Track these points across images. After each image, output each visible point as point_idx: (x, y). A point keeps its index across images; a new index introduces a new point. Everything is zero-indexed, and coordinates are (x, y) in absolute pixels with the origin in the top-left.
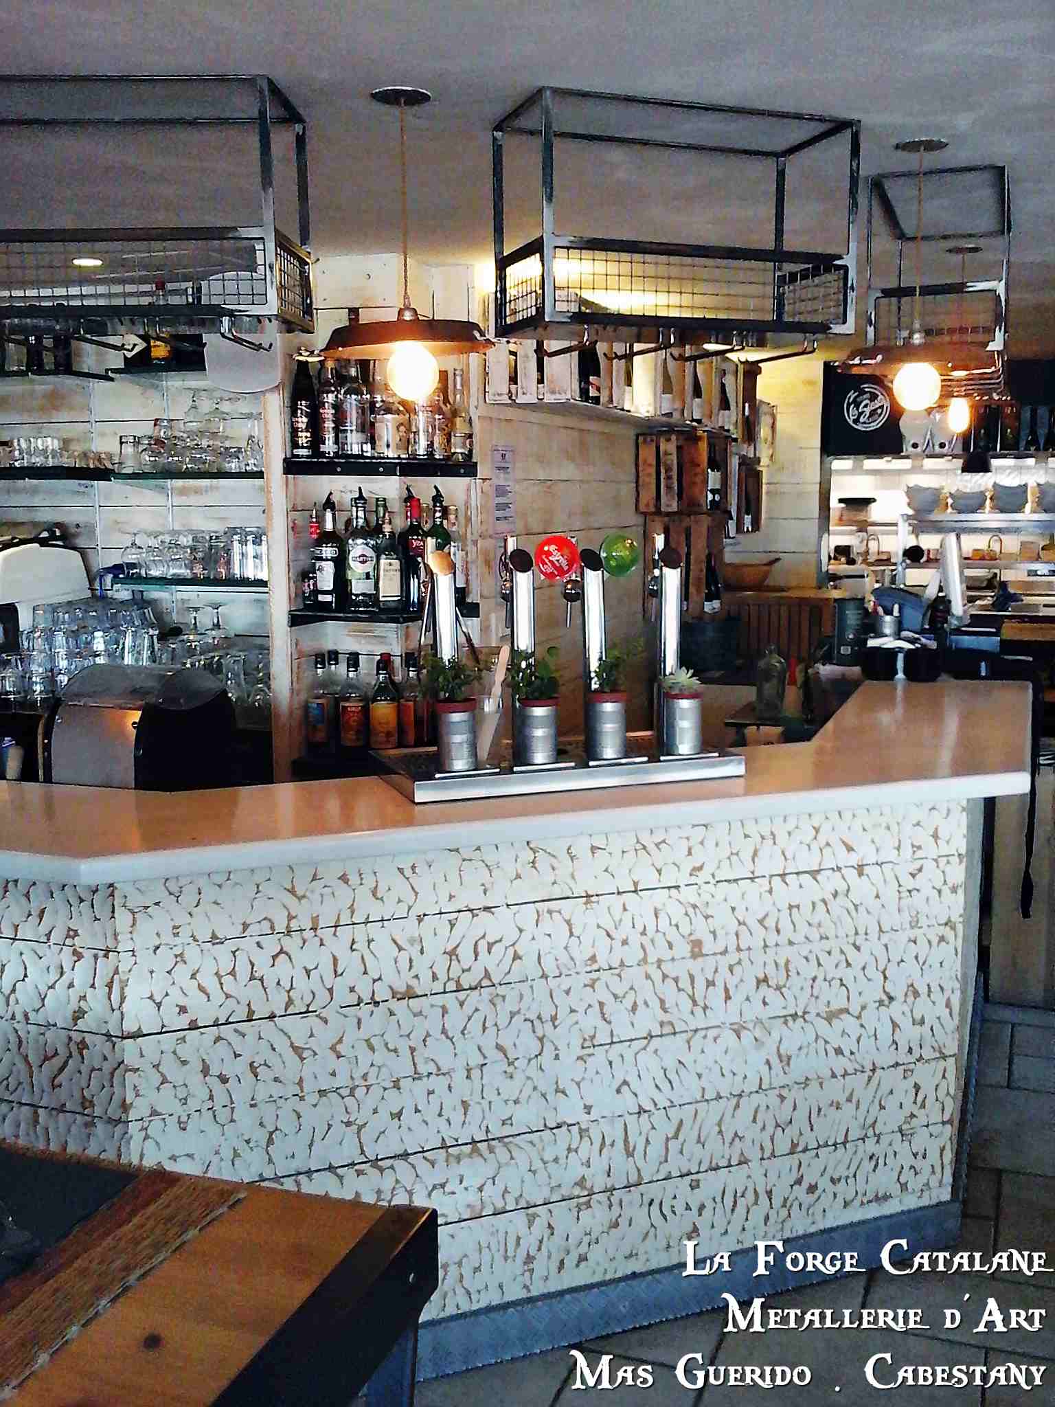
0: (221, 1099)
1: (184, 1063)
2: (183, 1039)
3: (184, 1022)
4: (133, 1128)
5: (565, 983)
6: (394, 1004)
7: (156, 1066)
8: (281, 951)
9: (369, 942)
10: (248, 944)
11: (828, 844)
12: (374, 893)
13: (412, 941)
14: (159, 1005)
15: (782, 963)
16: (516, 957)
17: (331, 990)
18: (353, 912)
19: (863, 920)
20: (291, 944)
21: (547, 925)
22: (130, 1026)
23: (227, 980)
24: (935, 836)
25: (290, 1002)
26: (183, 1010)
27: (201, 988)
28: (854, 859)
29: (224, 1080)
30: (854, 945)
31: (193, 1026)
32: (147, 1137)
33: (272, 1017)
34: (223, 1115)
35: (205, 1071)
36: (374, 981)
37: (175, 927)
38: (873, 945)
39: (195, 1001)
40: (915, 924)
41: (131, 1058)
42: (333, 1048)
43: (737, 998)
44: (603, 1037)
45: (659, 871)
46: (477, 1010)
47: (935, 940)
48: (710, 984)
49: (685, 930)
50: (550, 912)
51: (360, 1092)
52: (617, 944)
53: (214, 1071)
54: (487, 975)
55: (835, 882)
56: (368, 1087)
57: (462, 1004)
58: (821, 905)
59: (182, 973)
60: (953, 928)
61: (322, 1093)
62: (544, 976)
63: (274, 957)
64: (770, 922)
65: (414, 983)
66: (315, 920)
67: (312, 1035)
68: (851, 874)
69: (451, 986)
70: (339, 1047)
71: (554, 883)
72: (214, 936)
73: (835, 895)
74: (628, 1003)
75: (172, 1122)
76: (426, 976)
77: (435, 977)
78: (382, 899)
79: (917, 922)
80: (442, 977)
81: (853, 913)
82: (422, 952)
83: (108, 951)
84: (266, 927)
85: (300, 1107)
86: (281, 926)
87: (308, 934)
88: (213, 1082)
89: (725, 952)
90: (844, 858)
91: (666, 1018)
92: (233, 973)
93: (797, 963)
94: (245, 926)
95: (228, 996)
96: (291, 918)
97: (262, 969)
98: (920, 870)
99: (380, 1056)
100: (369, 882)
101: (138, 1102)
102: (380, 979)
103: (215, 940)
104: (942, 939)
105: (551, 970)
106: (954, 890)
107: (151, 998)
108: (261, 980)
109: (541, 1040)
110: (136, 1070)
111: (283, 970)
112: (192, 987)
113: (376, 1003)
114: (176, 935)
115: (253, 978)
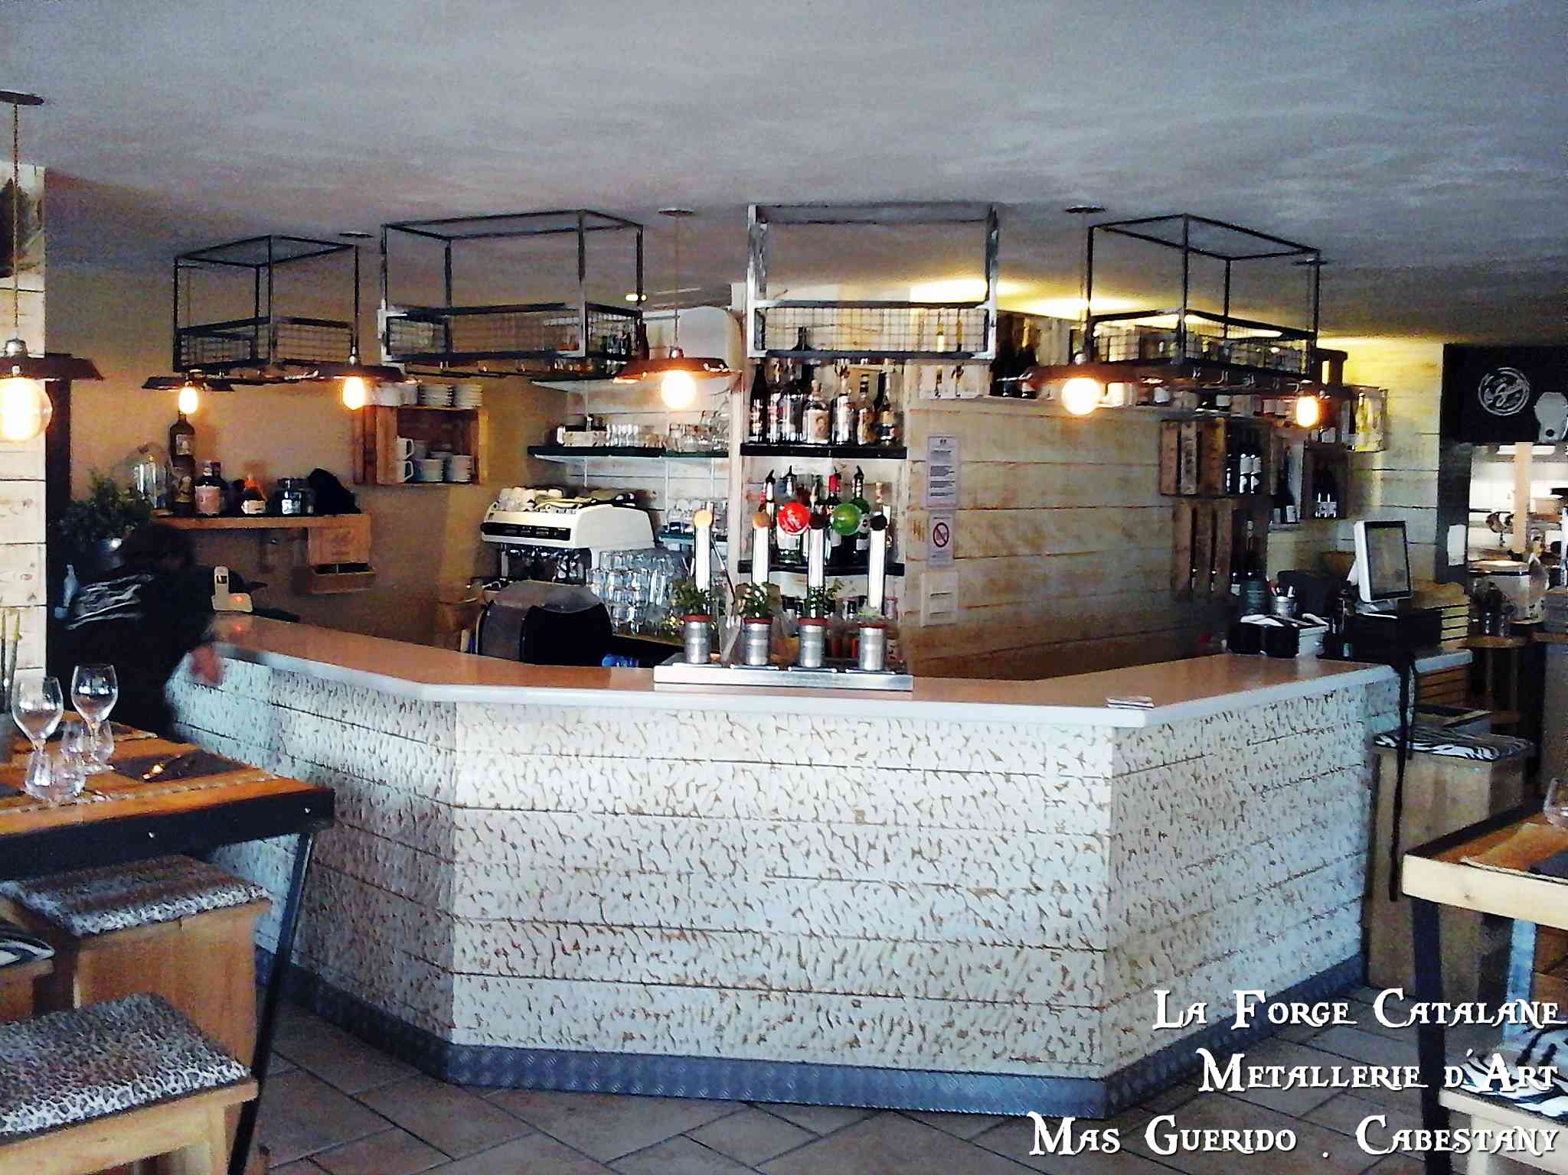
0: (512, 860)
1: (491, 830)
2: (491, 815)
3: (491, 803)
4: (457, 868)
5: (753, 825)
6: (628, 817)
7: (474, 830)
8: (555, 768)
9: (614, 770)
10: (534, 760)
11: (977, 752)
12: (618, 738)
13: (642, 775)
14: (478, 790)
15: (935, 841)
16: (717, 799)
17: (586, 799)
18: (603, 749)
19: (1011, 821)
20: (563, 763)
21: (741, 779)
22: (460, 800)
23: (520, 780)
24: (1081, 759)
25: (559, 802)
26: (492, 796)
27: (505, 784)
28: (1001, 767)
29: (514, 846)
30: (1002, 838)
31: (498, 808)
32: (464, 875)
33: (547, 810)
34: (513, 871)
35: (504, 839)
36: (616, 798)
37: (490, 741)
38: (1021, 840)
39: (500, 791)
40: (1060, 830)
41: (459, 822)
42: (586, 840)
43: (895, 861)
44: (782, 871)
45: (830, 753)
46: (687, 832)
47: (1081, 847)
48: (872, 846)
49: (851, 799)
50: (743, 771)
51: (602, 874)
52: (795, 803)
53: (509, 838)
54: (695, 809)
55: (984, 783)
56: (608, 872)
57: (675, 825)
58: (970, 801)
59: (493, 772)
60: (1100, 839)
61: (577, 869)
62: (737, 817)
63: (550, 771)
64: (924, 806)
65: (642, 804)
66: (578, 750)
67: (572, 828)
68: (1000, 780)
69: (669, 812)
70: (590, 840)
71: (747, 750)
72: (514, 750)
73: (984, 793)
74: (804, 848)
75: (481, 869)
76: (651, 801)
77: (657, 803)
78: (623, 742)
79: (1063, 828)
80: (663, 803)
81: (1002, 812)
82: (649, 783)
83: (451, 750)
84: (546, 750)
85: (562, 876)
87: (573, 758)
88: (507, 845)
89: (884, 824)
90: (992, 766)
91: (834, 866)
92: (524, 777)
93: (948, 843)
94: (534, 747)
95: (521, 792)
96: (562, 746)
97: (543, 776)
98: (1065, 785)
99: (618, 852)
100: (615, 730)
101: (462, 851)
102: (619, 798)
103: (514, 753)
104: (1088, 847)
105: (743, 813)
106: (1100, 807)
107: (474, 784)
108: (541, 784)
109: (734, 863)
110: (461, 830)
111: (555, 781)
112: (498, 782)
113: (616, 814)
114: (491, 746)
115: (536, 782)
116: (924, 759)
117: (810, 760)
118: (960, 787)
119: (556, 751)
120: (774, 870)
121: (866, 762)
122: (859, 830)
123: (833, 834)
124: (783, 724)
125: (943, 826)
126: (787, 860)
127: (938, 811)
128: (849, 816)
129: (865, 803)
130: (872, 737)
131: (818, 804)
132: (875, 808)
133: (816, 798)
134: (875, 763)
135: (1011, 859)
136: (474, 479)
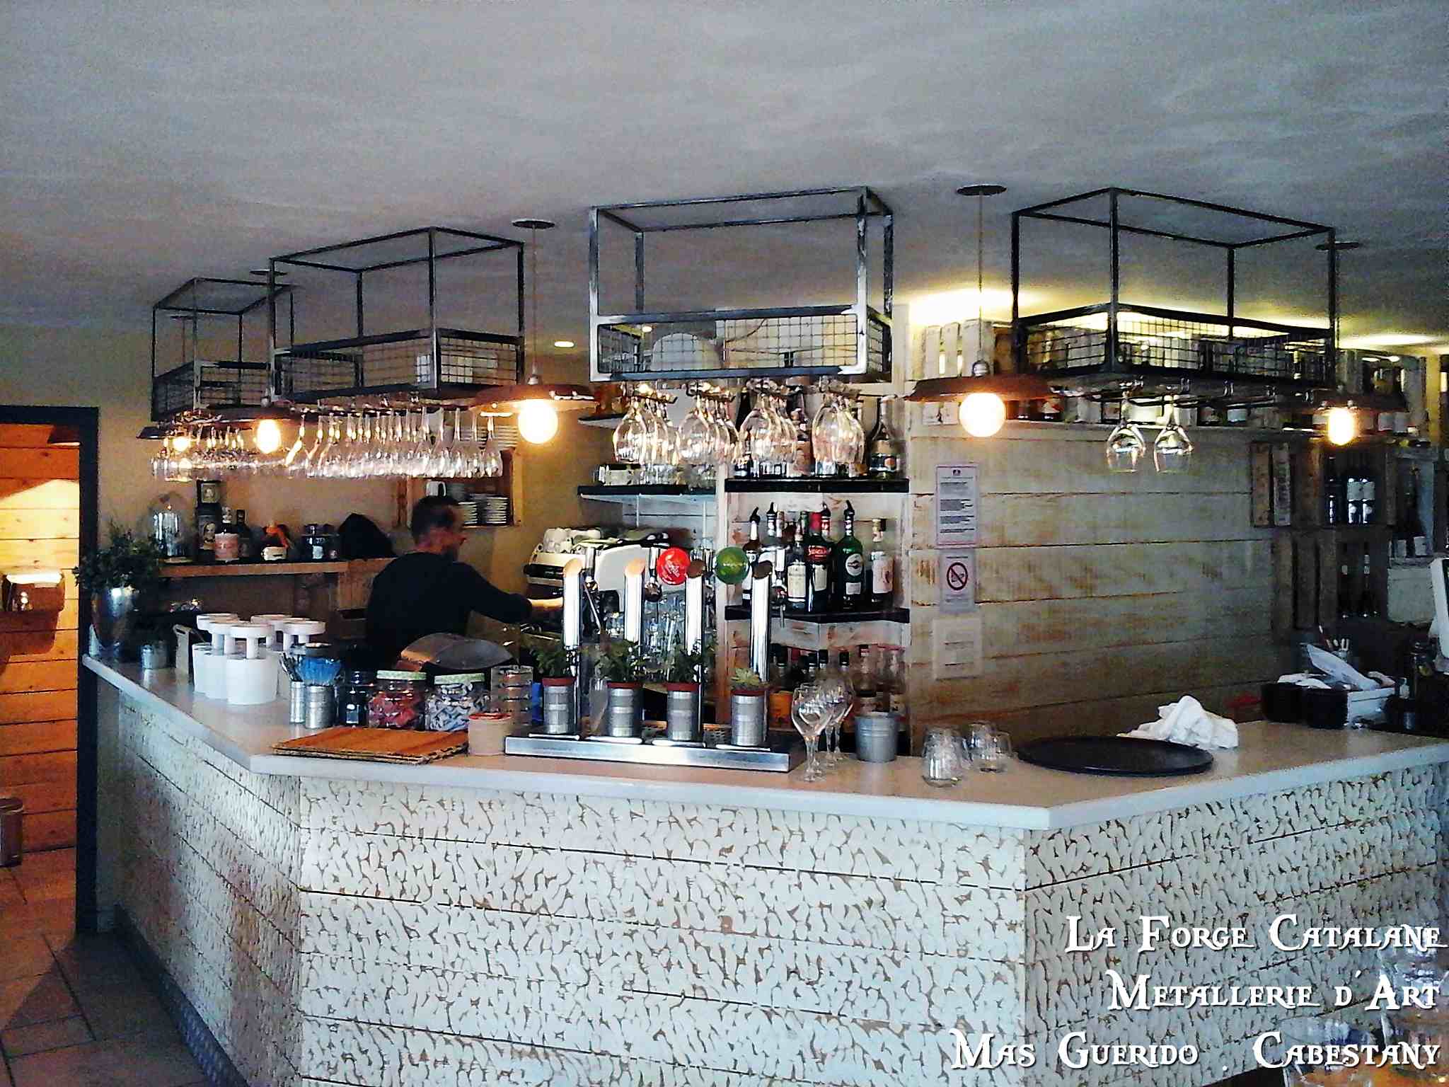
0: (357, 954)
1: (336, 919)
2: (336, 901)
3: (336, 888)
4: (304, 957)
5: (609, 928)
6: (474, 910)
7: (319, 917)
8: (399, 851)
9: (458, 856)
10: (377, 840)
11: (860, 851)
12: (462, 818)
13: (488, 863)
14: (322, 871)
15: (813, 958)
16: (568, 895)
17: (430, 888)
18: (447, 830)
19: (902, 937)
20: (405, 846)
21: (592, 874)
22: (304, 883)
23: (364, 863)
24: (985, 864)
25: (403, 891)
26: (336, 879)
27: (348, 866)
28: (890, 871)
29: (359, 938)
30: (892, 958)
31: (342, 893)
32: (311, 968)
33: (391, 899)
34: (358, 964)
35: (348, 929)
36: (461, 889)
37: (334, 817)
38: (913, 963)
39: (344, 874)
40: (963, 953)
41: (305, 908)
42: (431, 935)
43: (768, 982)
44: (640, 984)
45: (691, 846)
46: (536, 932)
47: (990, 977)
48: (741, 961)
49: (716, 905)
50: (596, 863)
51: (449, 975)
52: (653, 903)
53: (354, 931)
54: (545, 906)
55: (869, 890)
56: (455, 973)
57: (524, 924)
58: (853, 911)
59: (337, 851)
60: (1012, 968)
61: (423, 968)
62: (590, 917)
63: (394, 853)
64: (799, 915)
65: (488, 897)
66: (421, 832)
67: (417, 921)
68: (887, 886)
69: (517, 907)
70: (435, 936)
71: (599, 838)
72: (357, 829)
73: (870, 903)
75: (327, 959)
76: (498, 894)
77: (504, 898)
78: (467, 824)
79: (966, 951)
80: (509, 895)
81: (891, 926)
82: (495, 874)
83: (298, 826)
84: (389, 829)
85: (408, 974)
86: (399, 832)
87: (417, 841)
88: (352, 936)
89: (754, 934)
90: (878, 869)
91: (699, 983)
92: (367, 859)
93: (829, 962)
94: (377, 826)
95: (364, 876)
96: (405, 826)
97: (387, 860)
98: (968, 897)
99: (464, 951)
100: (459, 809)
101: (308, 940)
102: (465, 888)
103: (357, 832)
104: (998, 977)
105: (597, 916)
106: (1012, 926)
107: (318, 865)
108: (386, 869)
109: (588, 971)
110: (307, 916)
111: (397, 865)
112: (342, 863)
113: (463, 907)
114: (335, 823)
115: (380, 866)
116: (797, 858)
117: (669, 853)
118: (841, 895)
120: (632, 982)
121: (732, 858)
122: (727, 940)
123: (697, 944)
124: (637, 809)
125: (822, 941)
126: (646, 973)
127: (816, 920)
128: (713, 922)
129: (731, 910)
130: (738, 827)
131: (679, 906)
132: (743, 913)
133: (677, 899)
134: (742, 859)
135: (904, 986)
136: (510, 519)
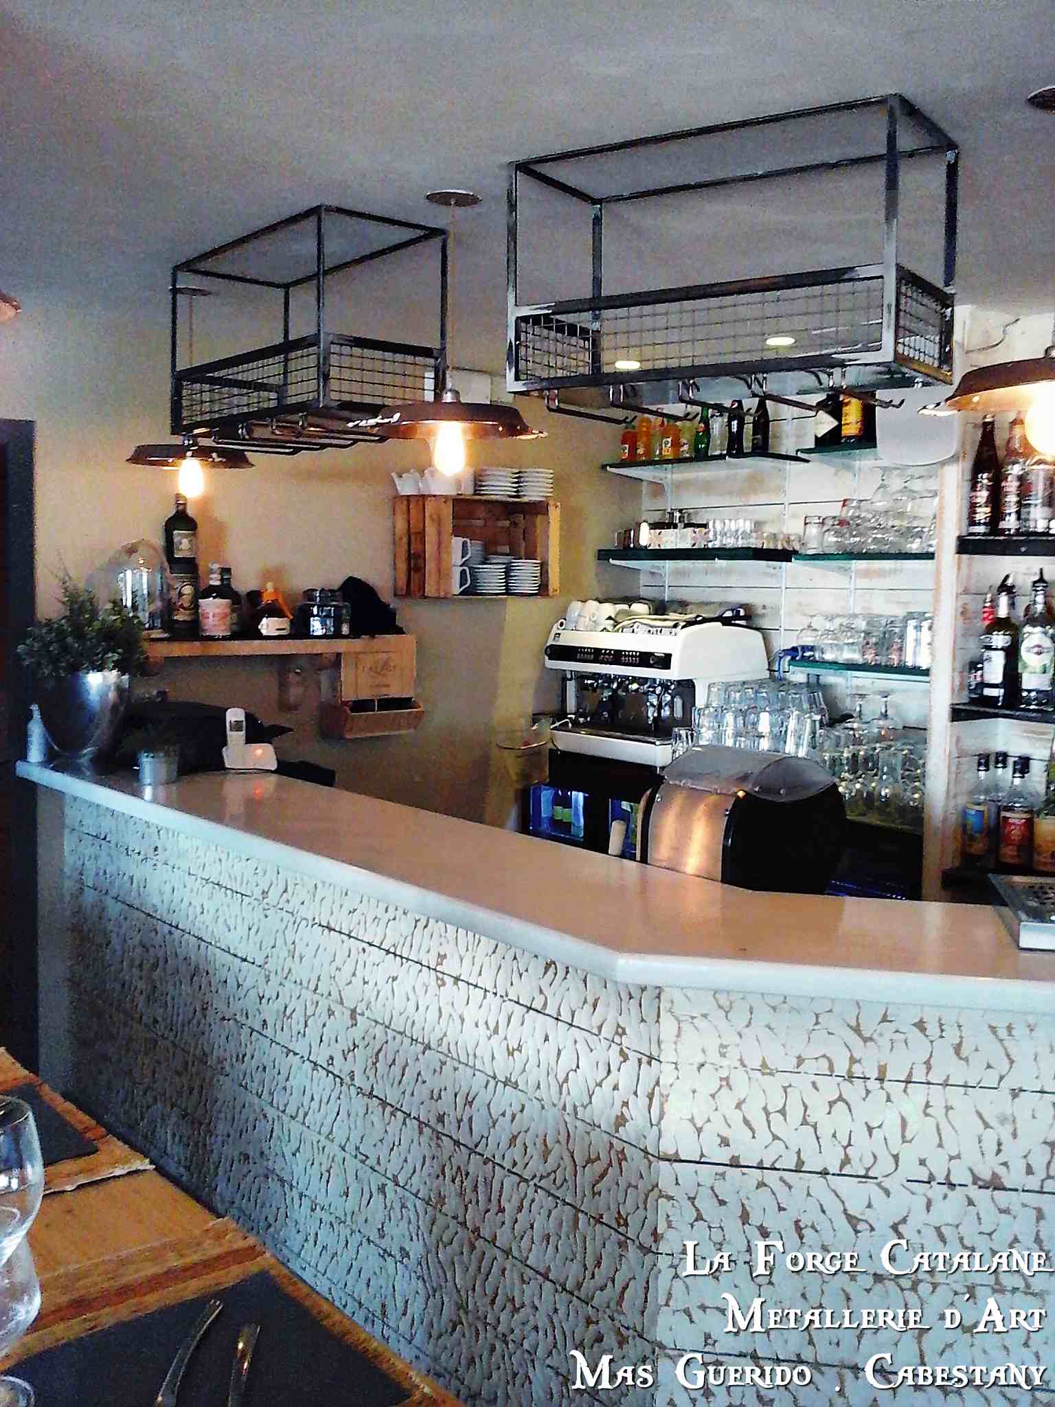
1: (722, 1203)
2: (723, 1175)
3: (723, 1156)
4: (663, 1262)
6: (974, 1192)
7: (692, 1199)
8: (840, 1098)
9: (948, 1108)
10: (801, 1083)
12: (958, 1049)
13: (1002, 1119)
14: (699, 1130)
17: (896, 1158)
18: (929, 1068)
20: (853, 1092)
22: (667, 1147)
23: (776, 1118)
25: (846, 1161)
26: (725, 1142)
27: (746, 1122)
29: (765, 1234)
31: (735, 1163)
32: (676, 1276)
33: (824, 1173)
35: (745, 1218)
36: (951, 1158)
37: (722, 1046)
39: (739, 1134)
41: (666, 1184)
42: (895, 1228)
51: (924, 1288)
53: (755, 1219)
56: (935, 1286)
59: (727, 1100)
61: (878, 1278)
63: (831, 1104)
65: (1002, 1171)
66: (882, 1070)
67: (869, 1206)
70: (901, 1228)
72: (764, 1065)
76: (1018, 1167)
77: (1029, 1170)
78: (966, 1060)
80: (1040, 1172)
82: (1015, 1135)
83: (651, 1058)
84: (823, 1066)
85: (852, 1288)
87: (873, 1085)
88: (753, 1232)
92: (783, 1112)
94: (800, 1060)
95: (775, 1137)
96: (853, 1060)
97: (818, 1113)
100: (952, 1036)
101: (670, 1234)
102: (958, 1157)
103: (765, 1069)
107: (692, 1120)
108: (815, 1127)
110: (671, 1198)
111: (840, 1120)
112: (736, 1117)
113: (952, 1186)
114: (723, 1055)
115: (805, 1122)
119: (842, 1067)
136: (543, 589)
